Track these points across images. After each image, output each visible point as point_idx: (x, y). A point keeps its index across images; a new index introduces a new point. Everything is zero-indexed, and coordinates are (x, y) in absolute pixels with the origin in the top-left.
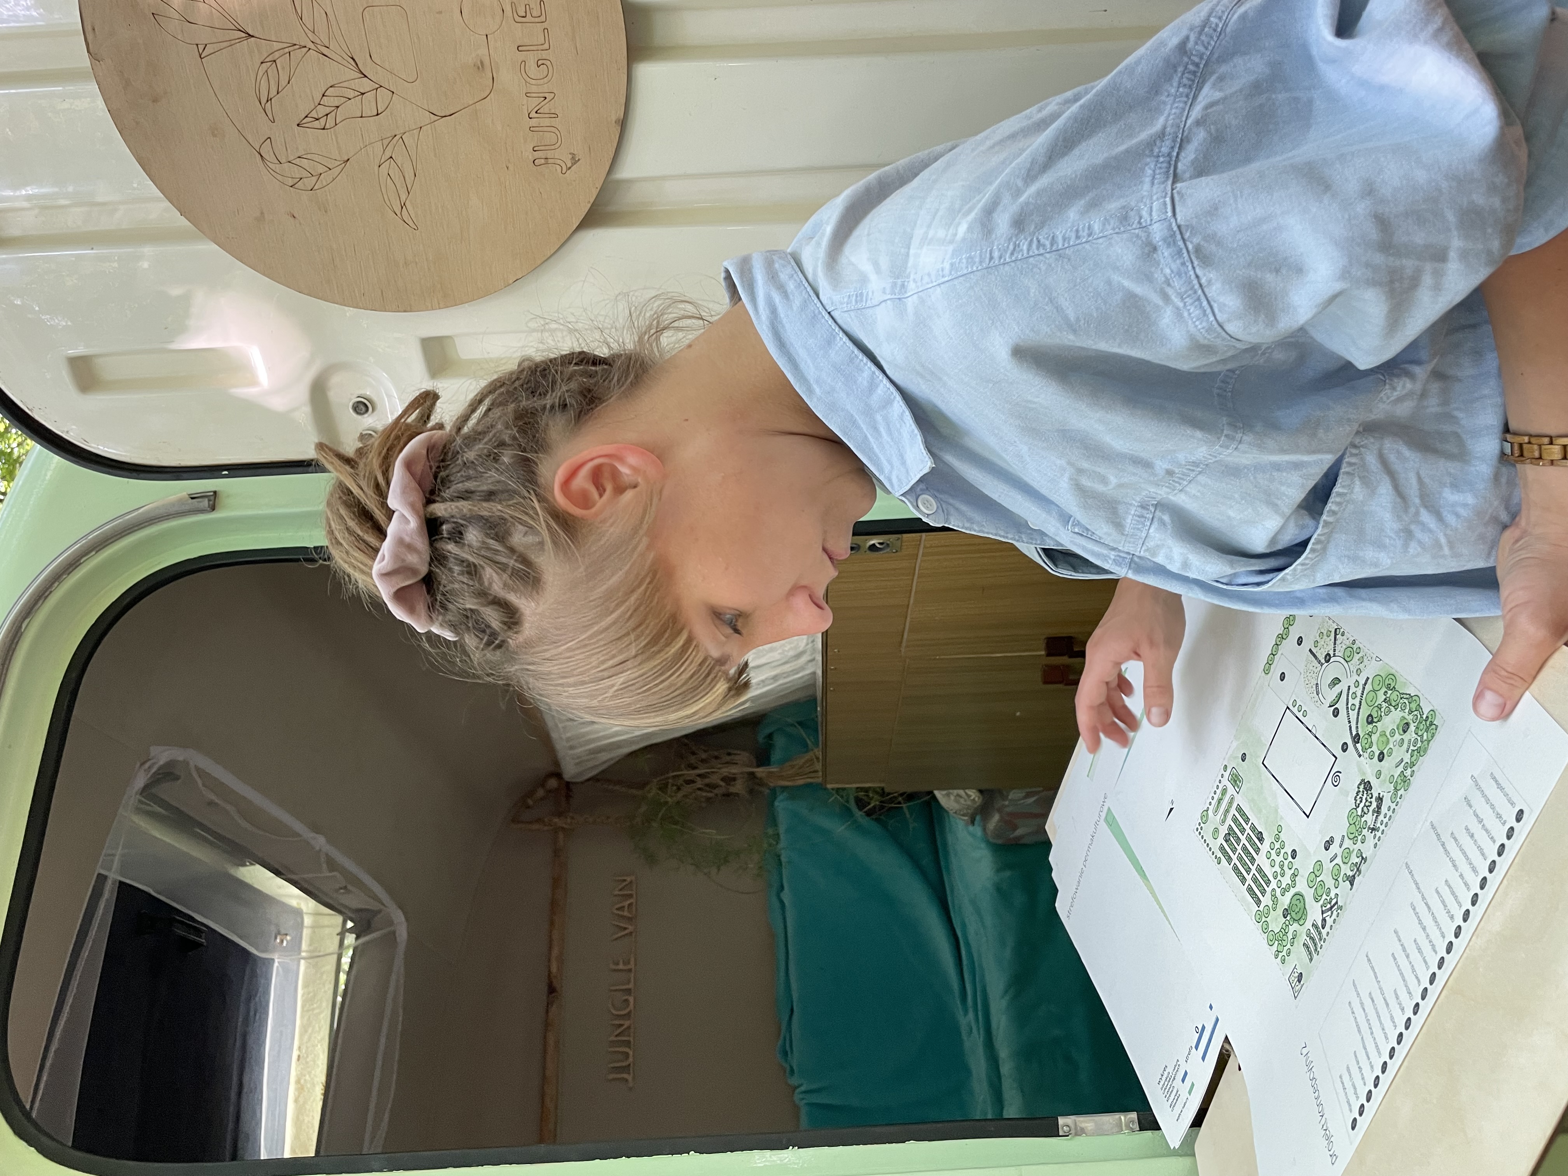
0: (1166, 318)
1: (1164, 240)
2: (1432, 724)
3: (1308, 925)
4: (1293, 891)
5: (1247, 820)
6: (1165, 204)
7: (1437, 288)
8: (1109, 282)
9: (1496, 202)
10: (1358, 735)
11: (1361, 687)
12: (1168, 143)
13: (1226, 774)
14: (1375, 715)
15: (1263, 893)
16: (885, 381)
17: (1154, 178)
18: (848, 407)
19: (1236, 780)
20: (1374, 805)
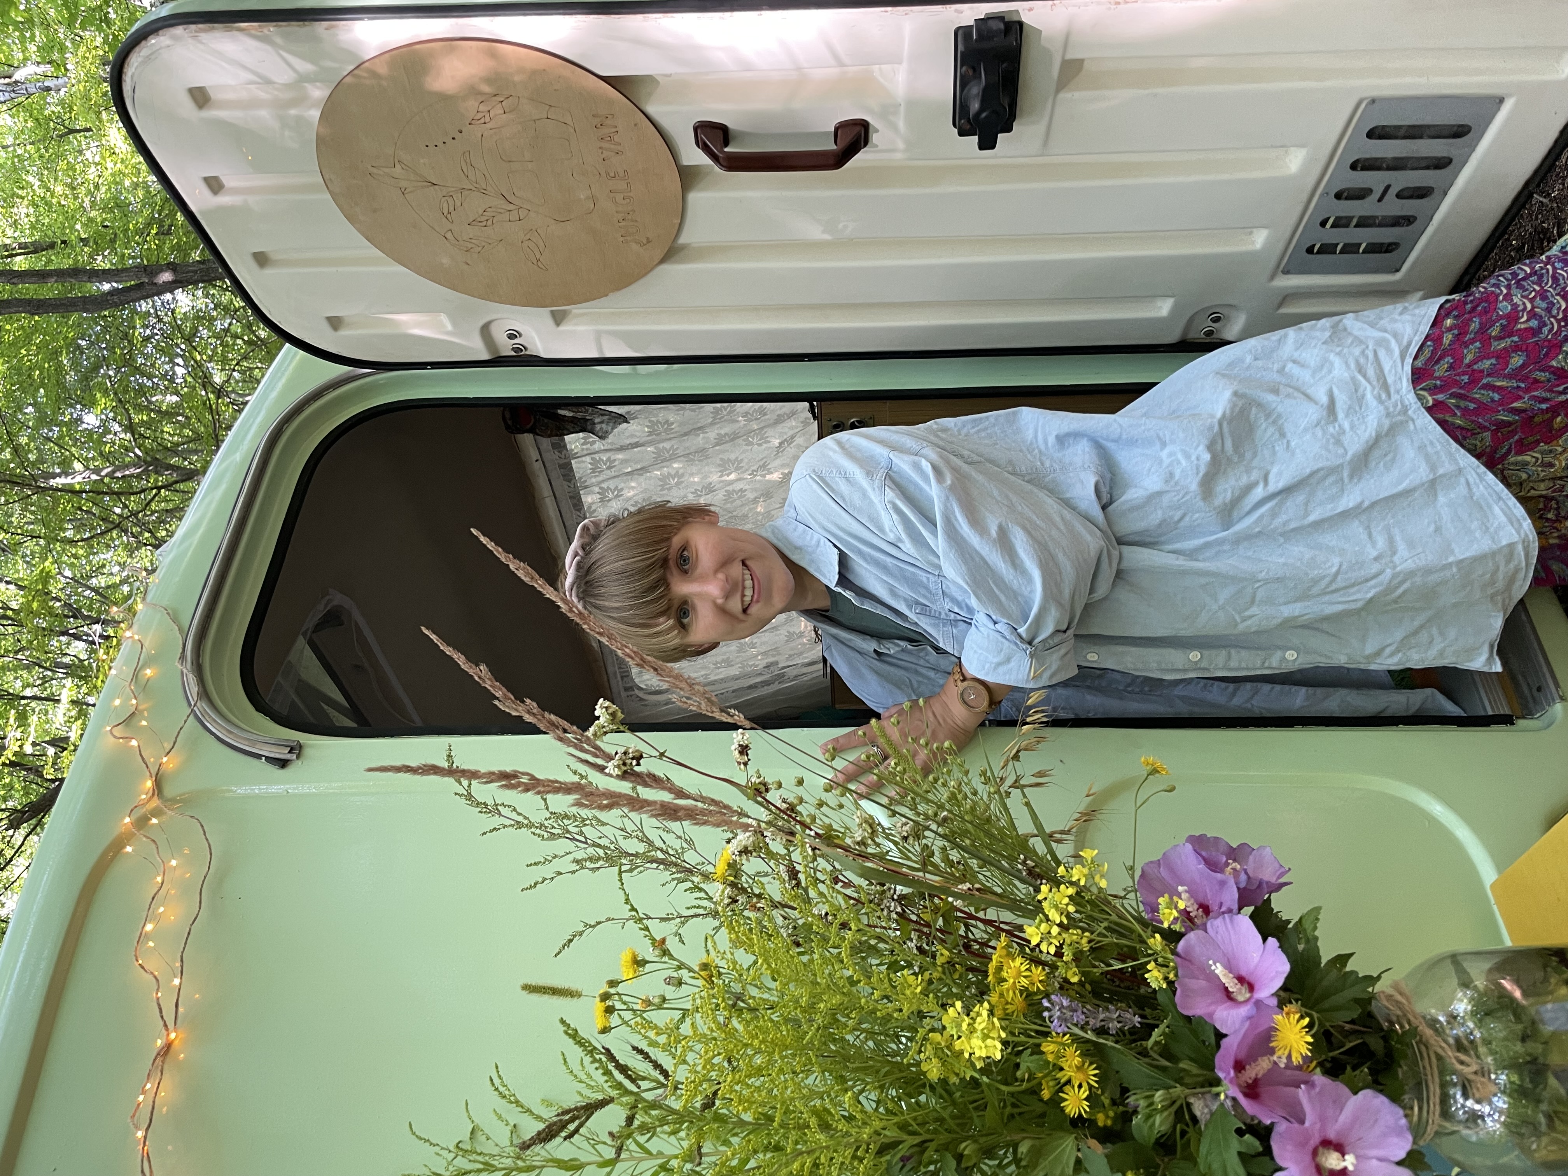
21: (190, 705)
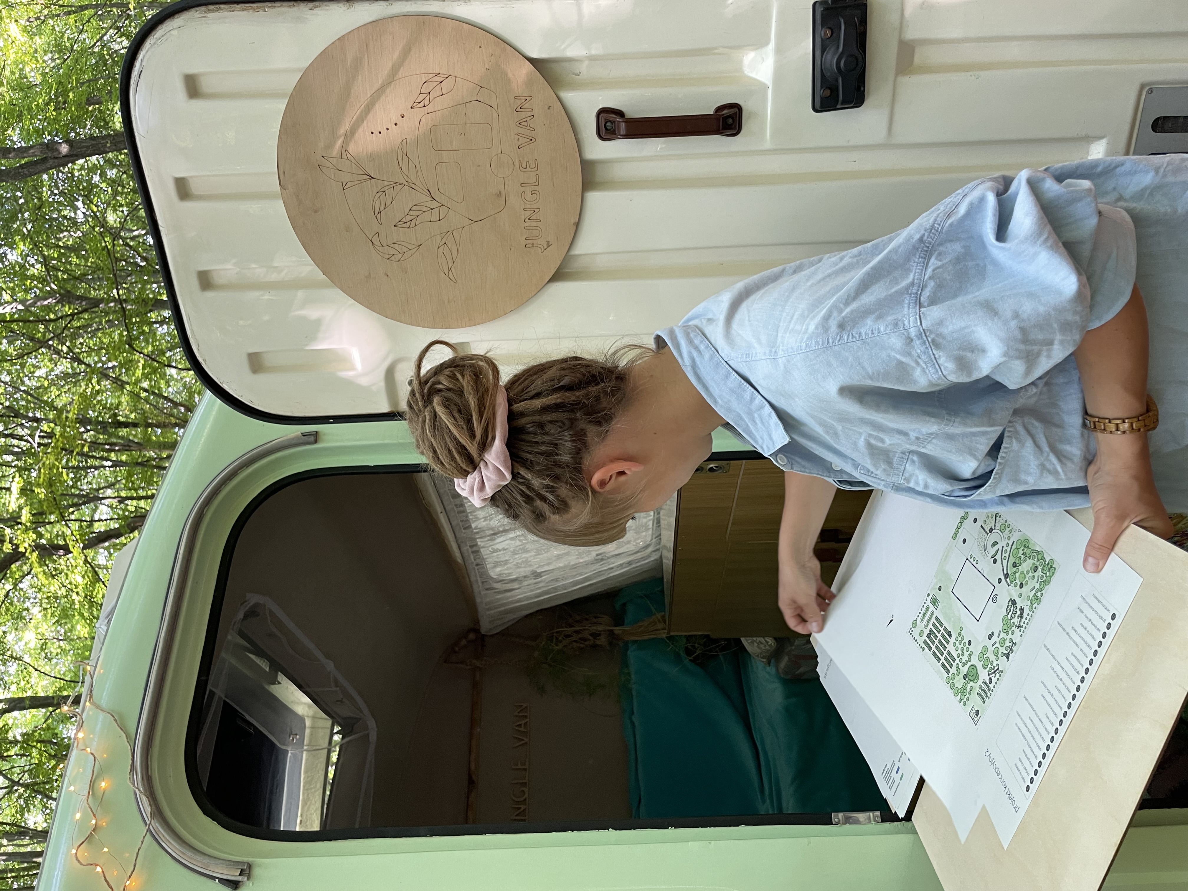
0: (918, 372)
1: (917, 336)
2: (1051, 567)
3: (980, 682)
4: (969, 664)
5: (941, 625)
6: (916, 319)
7: (1049, 357)
8: (889, 356)
9: (1077, 318)
10: (1007, 573)
11: (1010, 547)
12: (916, 288)
13: (929, 599)
14: (1017, 562)
15: (951, 666)
16: (759, 396)
17: (909, 305)
18: (738, 410)
19: (935, 602)
20: (1018, 613)
21: (146, 824)
